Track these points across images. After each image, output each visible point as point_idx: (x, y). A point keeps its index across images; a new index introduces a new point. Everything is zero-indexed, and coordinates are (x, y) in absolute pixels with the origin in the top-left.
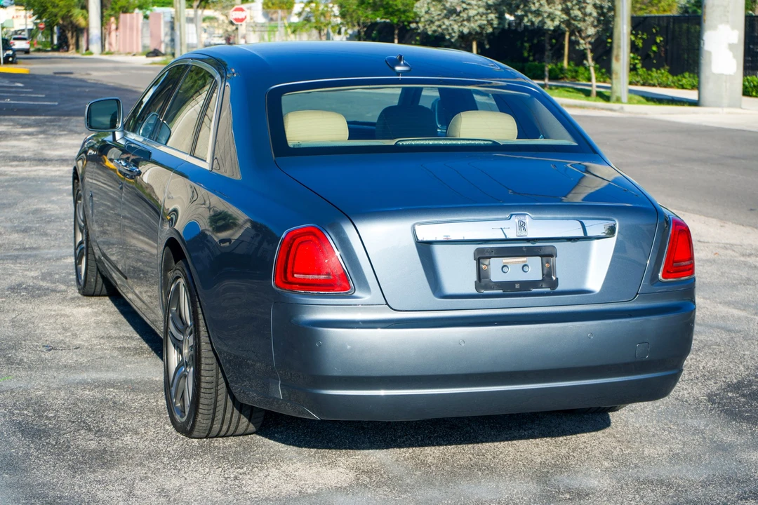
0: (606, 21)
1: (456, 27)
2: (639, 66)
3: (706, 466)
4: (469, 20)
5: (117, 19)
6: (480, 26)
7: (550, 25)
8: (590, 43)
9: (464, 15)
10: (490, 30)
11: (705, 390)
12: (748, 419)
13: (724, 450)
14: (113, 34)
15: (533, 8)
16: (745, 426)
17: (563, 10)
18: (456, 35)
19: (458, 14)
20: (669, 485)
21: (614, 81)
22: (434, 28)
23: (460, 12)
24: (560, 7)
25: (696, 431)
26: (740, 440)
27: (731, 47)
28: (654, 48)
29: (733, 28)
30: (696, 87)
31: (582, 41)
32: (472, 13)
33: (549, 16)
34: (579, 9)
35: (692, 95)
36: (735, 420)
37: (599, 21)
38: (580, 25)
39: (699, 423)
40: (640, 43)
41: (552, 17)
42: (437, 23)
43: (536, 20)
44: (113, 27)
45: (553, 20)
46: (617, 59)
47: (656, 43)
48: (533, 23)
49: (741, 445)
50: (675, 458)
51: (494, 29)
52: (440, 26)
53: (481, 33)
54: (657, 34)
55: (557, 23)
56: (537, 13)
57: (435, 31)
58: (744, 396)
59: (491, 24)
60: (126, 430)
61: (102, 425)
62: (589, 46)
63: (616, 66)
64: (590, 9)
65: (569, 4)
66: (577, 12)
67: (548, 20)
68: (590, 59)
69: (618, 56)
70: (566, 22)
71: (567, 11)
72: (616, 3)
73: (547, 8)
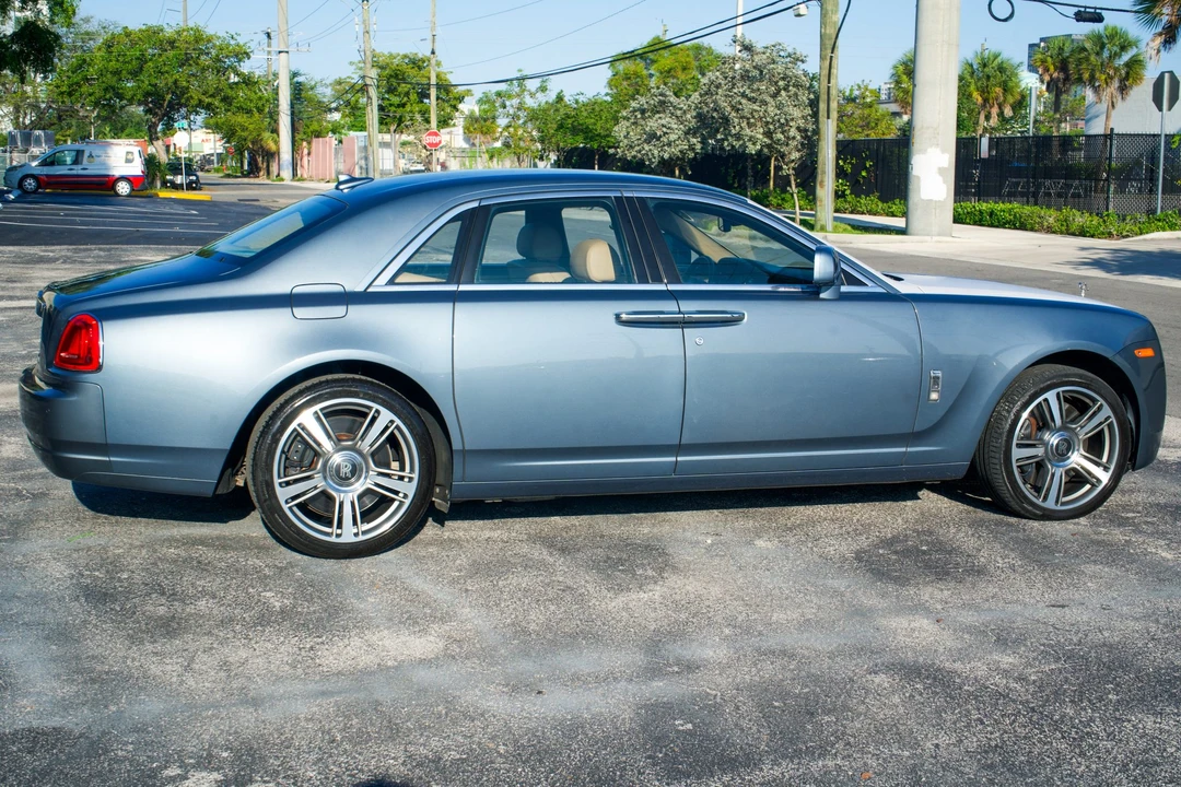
0: (811, 144)
1: (656, 152)
2: (848, 192)
3: (838, 634)
4: (669, 145)
5: (309, 143)
6: (681, 151)
7: (752, 149)
8: (794, 169)
9: (664, 139)
10: (692, 155)
11: (855, 547)
12: (896, 580)
13: (863, 615)
14: (305, 159)
15: (733, 132)
16: (891, 588)
17: (764, 134)
18: (656, 161)
19: (658, 139)
20: (792, 656)
21: (818, 209)
22: (634, 153)
23: (661, 136)
24: (761, 130)
25: (836, 593)
26: (883, 604)
27: (941, 171)
28: (864, 174)
29: (943, 151)
30: (905, 214)
31: (785, 167)
33: (750, 140)
34: (783, 133)
35: (899, 222)
36: (881, 580)
37: (802, 144)
38: (784, 149)
39: (840, 584)
40: (848, 168)
41: (753, 140)
42: (637, 148)
43: (737, 144)
44: (306, 151)
45: (754, 144)
46: (822, 186)
47: (865, 168)
48: (733, 147)
49: (883, 610)
50: (805, 625)
51: (696, 154)
52: (640, 151)
53: (683, 158)
54: (867, 158)
55: (758, 147)
56: (738, 137)
57: (634, 157)
58: (896, 552)
59: (694, 149)
60: (204, 593)
61: (178, 588)
62: (791, 172)
63: (820, 192)
64: (793, 132)
65: (771, 127)
66: (780, 136)
67: (749, 144)
68: (793, 186)
69: (822, 182)
70: (769, 146)
71: (768, 134)
72: (821, 126)
73: (748, 131)
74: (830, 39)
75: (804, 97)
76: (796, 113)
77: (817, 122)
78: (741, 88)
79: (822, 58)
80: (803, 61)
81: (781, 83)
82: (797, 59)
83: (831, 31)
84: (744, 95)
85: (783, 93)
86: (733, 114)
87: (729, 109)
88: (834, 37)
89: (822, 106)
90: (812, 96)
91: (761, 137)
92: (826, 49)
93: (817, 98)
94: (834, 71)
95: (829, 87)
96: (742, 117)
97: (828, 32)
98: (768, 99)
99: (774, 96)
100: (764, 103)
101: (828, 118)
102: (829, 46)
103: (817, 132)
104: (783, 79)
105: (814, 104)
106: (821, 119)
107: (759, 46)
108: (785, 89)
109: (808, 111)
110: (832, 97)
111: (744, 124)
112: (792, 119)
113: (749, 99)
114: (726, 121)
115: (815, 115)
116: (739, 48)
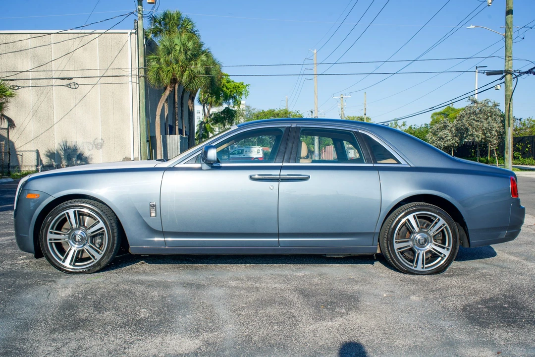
0: (502, 136)
2: (520, 157)
5: (325, 148)
6: (452, 143)
8: (495, 147)
11: (465, 303)
14: (323, 154)
15: (470, 133)
17: (482, 134)
21: (506, 162)
24: (481, 132)
26: (467, 339)
28: (527, 149)
31: (492, 146)
32: (449, 138)
33: (476, 136)
34: (490, 133)
37: (499, 138)
38: (491, 140)
39: (446, 324)
40: (520, 148)
41: (478, 136)
44: (324, 151)
45: (478, 138)
46: (507, 153)
47: (527, 147)
51: (458, 144)
53: (453, 146)
54: (528, 143)
55: (480, 139)
56: (472, 135)
58: (488, 307)
63: (506, 156)
64: (494, 132)
65: (485, 131)
66: (489, 134)
67: (477, 139)
68: (495, 154)
69: (507, 152)
70: (485, 139)
71: (484, 134)
72: (506, 130)
73: (476, 133)
74: (509, 96)
75: (499, 120)
76: (495, 125)
77: (504, 129)
78: (473, 117)
79: (506, 104)
80: (498, 106)
81: (489, 114)
82: (495, 105)
83: (509, 93)
84: (474, 120)
85: (490, 118)
86: (470, 127)
87: (468, 125)
88: (511, 95)
89: (507, 122)
90: (502, 119)
91: (481, 135)
92: (507, 100)
93: (504, 120)
94: (511, 109)
95: (509, 115)
96: (473, 128)
97: (508, 93)
98: (483, 120)
99: (486, 119)
100: (482, 122)
101: (509, 127)
102: (509, 99)
103: (504, 132)
104: (490, 113)
105: (503, 122)
106: (506, 127)
107: (480, 101)
108: (490, 116)
109: (501, 125)
110: (510, 119)
111: (474, 131)
112: (494, 128)
113: (476, 121)
114: (467, 129)
115: (504, 126)
116: (471, 102)
